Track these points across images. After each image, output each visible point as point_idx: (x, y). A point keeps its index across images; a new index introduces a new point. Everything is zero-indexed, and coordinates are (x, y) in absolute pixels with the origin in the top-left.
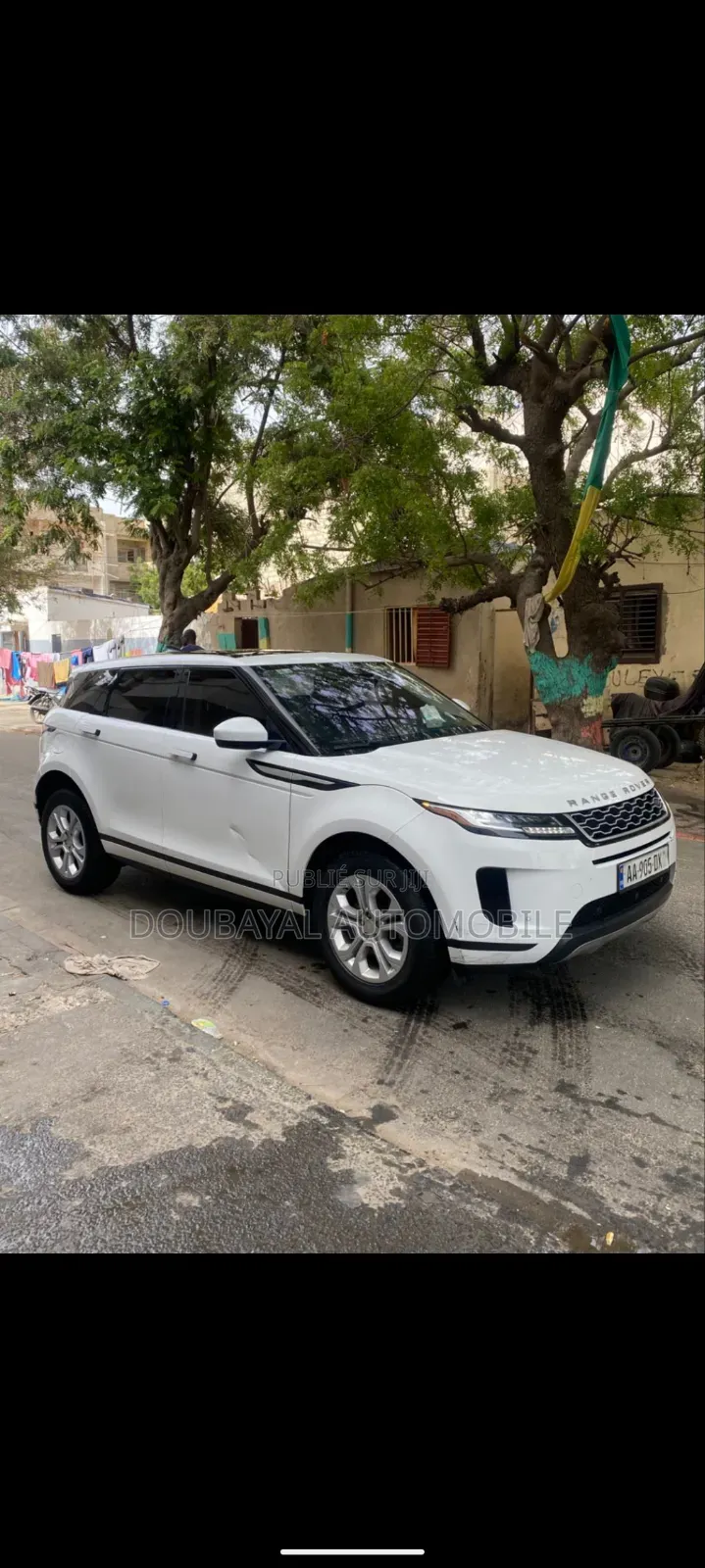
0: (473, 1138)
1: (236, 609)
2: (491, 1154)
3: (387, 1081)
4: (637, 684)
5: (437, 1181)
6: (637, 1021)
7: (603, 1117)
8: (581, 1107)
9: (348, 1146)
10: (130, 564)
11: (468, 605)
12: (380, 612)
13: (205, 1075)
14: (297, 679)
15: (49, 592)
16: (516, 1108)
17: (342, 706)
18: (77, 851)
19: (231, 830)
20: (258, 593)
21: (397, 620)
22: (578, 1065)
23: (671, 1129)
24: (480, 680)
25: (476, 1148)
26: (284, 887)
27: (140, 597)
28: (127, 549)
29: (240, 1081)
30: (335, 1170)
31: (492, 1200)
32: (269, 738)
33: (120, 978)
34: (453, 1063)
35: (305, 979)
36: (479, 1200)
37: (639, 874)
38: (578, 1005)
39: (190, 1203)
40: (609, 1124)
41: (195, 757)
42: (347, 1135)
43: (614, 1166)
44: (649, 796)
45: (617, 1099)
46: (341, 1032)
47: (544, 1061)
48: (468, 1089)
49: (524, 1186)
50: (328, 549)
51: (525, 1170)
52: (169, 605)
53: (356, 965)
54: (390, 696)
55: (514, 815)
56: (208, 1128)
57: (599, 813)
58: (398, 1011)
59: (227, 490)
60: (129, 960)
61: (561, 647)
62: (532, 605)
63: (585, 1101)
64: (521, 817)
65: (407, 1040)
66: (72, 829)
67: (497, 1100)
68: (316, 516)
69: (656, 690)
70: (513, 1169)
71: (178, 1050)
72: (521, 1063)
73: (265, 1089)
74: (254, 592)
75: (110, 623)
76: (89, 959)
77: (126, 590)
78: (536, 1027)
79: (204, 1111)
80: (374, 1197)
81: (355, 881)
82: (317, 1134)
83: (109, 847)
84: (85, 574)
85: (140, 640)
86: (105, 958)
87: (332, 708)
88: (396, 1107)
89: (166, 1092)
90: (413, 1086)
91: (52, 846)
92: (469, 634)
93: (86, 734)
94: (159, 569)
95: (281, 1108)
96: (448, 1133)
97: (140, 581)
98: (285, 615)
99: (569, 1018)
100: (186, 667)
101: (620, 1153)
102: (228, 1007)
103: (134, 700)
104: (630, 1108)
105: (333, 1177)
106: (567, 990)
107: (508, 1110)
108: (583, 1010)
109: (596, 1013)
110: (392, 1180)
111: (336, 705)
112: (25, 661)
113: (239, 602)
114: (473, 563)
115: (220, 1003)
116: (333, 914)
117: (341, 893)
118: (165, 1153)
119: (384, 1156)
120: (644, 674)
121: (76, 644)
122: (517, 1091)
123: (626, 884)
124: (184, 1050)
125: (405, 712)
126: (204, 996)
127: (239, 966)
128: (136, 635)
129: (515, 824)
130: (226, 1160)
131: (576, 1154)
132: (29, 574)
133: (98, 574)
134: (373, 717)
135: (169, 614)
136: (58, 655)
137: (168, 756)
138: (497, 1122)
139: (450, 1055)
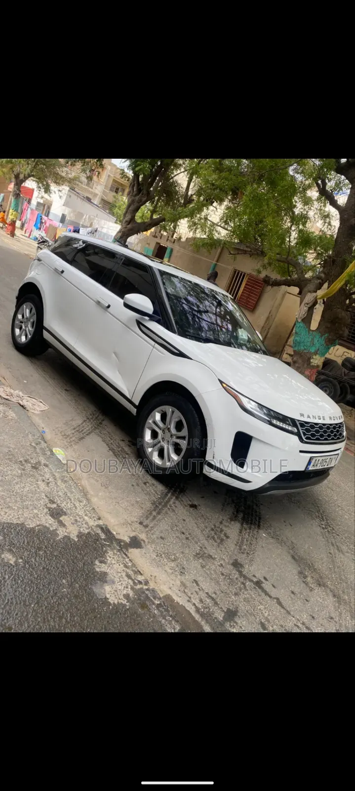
0: (179, 577)
1: (159, 237)
2: (186, 590)
3: (144, 524)
4: (340, 358)
5: (152, 598)
6: (285, 539)
7: (251, 590)
8: (242, 579)
9: (110, 557)
10: (115, 194)
11: (277, 284)
12: (230, 268)
13: (48, 483)
14: (179, 285)
15: (69, 191)
16: (208, 567)
17: (196, 309)
18: (29, 330)
19: (114, 355)
20: (173, 234)
21: (237, 276)
22: (248, 553)
23: (285, 612)
24: (265, 324)
25: (178, 583)
26: (130, 397)
27: (114, 213)
28: (116, 186)
29: (65, 494)
30: (98, 570)
31: (177, 621)
32: (153, 313)
33: (25, 408)
34: (183, 527)
35: (122, 448)
36: (171, 619)
37: (318, 465)
38: (257, 519)
39: (9, 560)
40: (254, 596)
41: (109, 306)
42: (112, 550)
43: (249, 623)
44: (340, 425)
45: (262, 582)
46: (130, 485)
47: (231, 545)
48: (186, 545)
49: (197, 617)
50: (218, 226)
51: (200, 607)
52: (126, 221)
53: (152, 452)
54: (222, 313)
55: (269, 410)
56: (37, 516)
57: (313, 425)
58: (164, 484)
59: (180, 173)
60: (33, 400)
61: (314, 325)
62: (309, 297)
63: (245, 577)
64: (272, 412)
65: (163, 504)
66: (31, 317)
67: (199, 558)
68: (218, 207)
69: (347, 363)
70: (194, 604)
71: (39, 463)
72: (219, 541)
73: (77, 504)
74: (171, 233)
75: (94, 219)
76: (12, 391)
77: (108, 206)
78: (233, 523)
79: (39, 505)
80: (113, 595)
81: (169, 409)
82: (96, 543)
83: (46, 335)
84: (90, 189)
85: (105, 234)
86: (21, 393)
87: (191, 308)
88: (144, 541)
89: (23, 485)
90: (157, 533)
91: (17, 322)
92: (270, 299)
93: (56, 270)
94: (128, 201)
95: (82, 519)
96: (167, 568)
97: (117, 205)
98: (182, 250)
99: (251, 524)
100: (123, 255)
101: (254, 616)
102: (76, 447)
103: (89, 262)
104: (267, 590)
105: (95, 573)
106: (255, 507)
107: (203, 567)
108: (259, 522)
109: (266, 525)
110: (127, 588)
111: (193, 307)
112: (43, 221)
113: (162, 235)
114: (289, 263)
115: (72, 443)
116: (150, 421)
117: (159, 412)
118: (8, 523)
119: (128, 571)
120: (345, 354)
121: (72, 223)
122: (211, 556)
123: (311, 468)
124: (42, 464)
125: (227, 325)
126: (66, 436)
127: (90, 426)
128: (104, 231)
129: (268, 415)
130: (40, 541)
131: (231, 608)
132: (62, 177)
133: (97, 192)
134: (209, 320)
135: (124, 226)
136: (61, 224)
137: (95, 300)
138: (195, 571)
139: (183, 522)
